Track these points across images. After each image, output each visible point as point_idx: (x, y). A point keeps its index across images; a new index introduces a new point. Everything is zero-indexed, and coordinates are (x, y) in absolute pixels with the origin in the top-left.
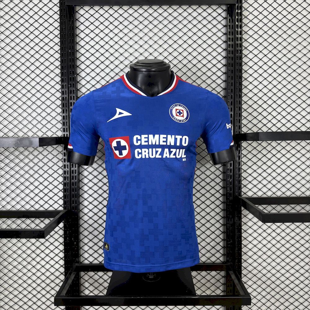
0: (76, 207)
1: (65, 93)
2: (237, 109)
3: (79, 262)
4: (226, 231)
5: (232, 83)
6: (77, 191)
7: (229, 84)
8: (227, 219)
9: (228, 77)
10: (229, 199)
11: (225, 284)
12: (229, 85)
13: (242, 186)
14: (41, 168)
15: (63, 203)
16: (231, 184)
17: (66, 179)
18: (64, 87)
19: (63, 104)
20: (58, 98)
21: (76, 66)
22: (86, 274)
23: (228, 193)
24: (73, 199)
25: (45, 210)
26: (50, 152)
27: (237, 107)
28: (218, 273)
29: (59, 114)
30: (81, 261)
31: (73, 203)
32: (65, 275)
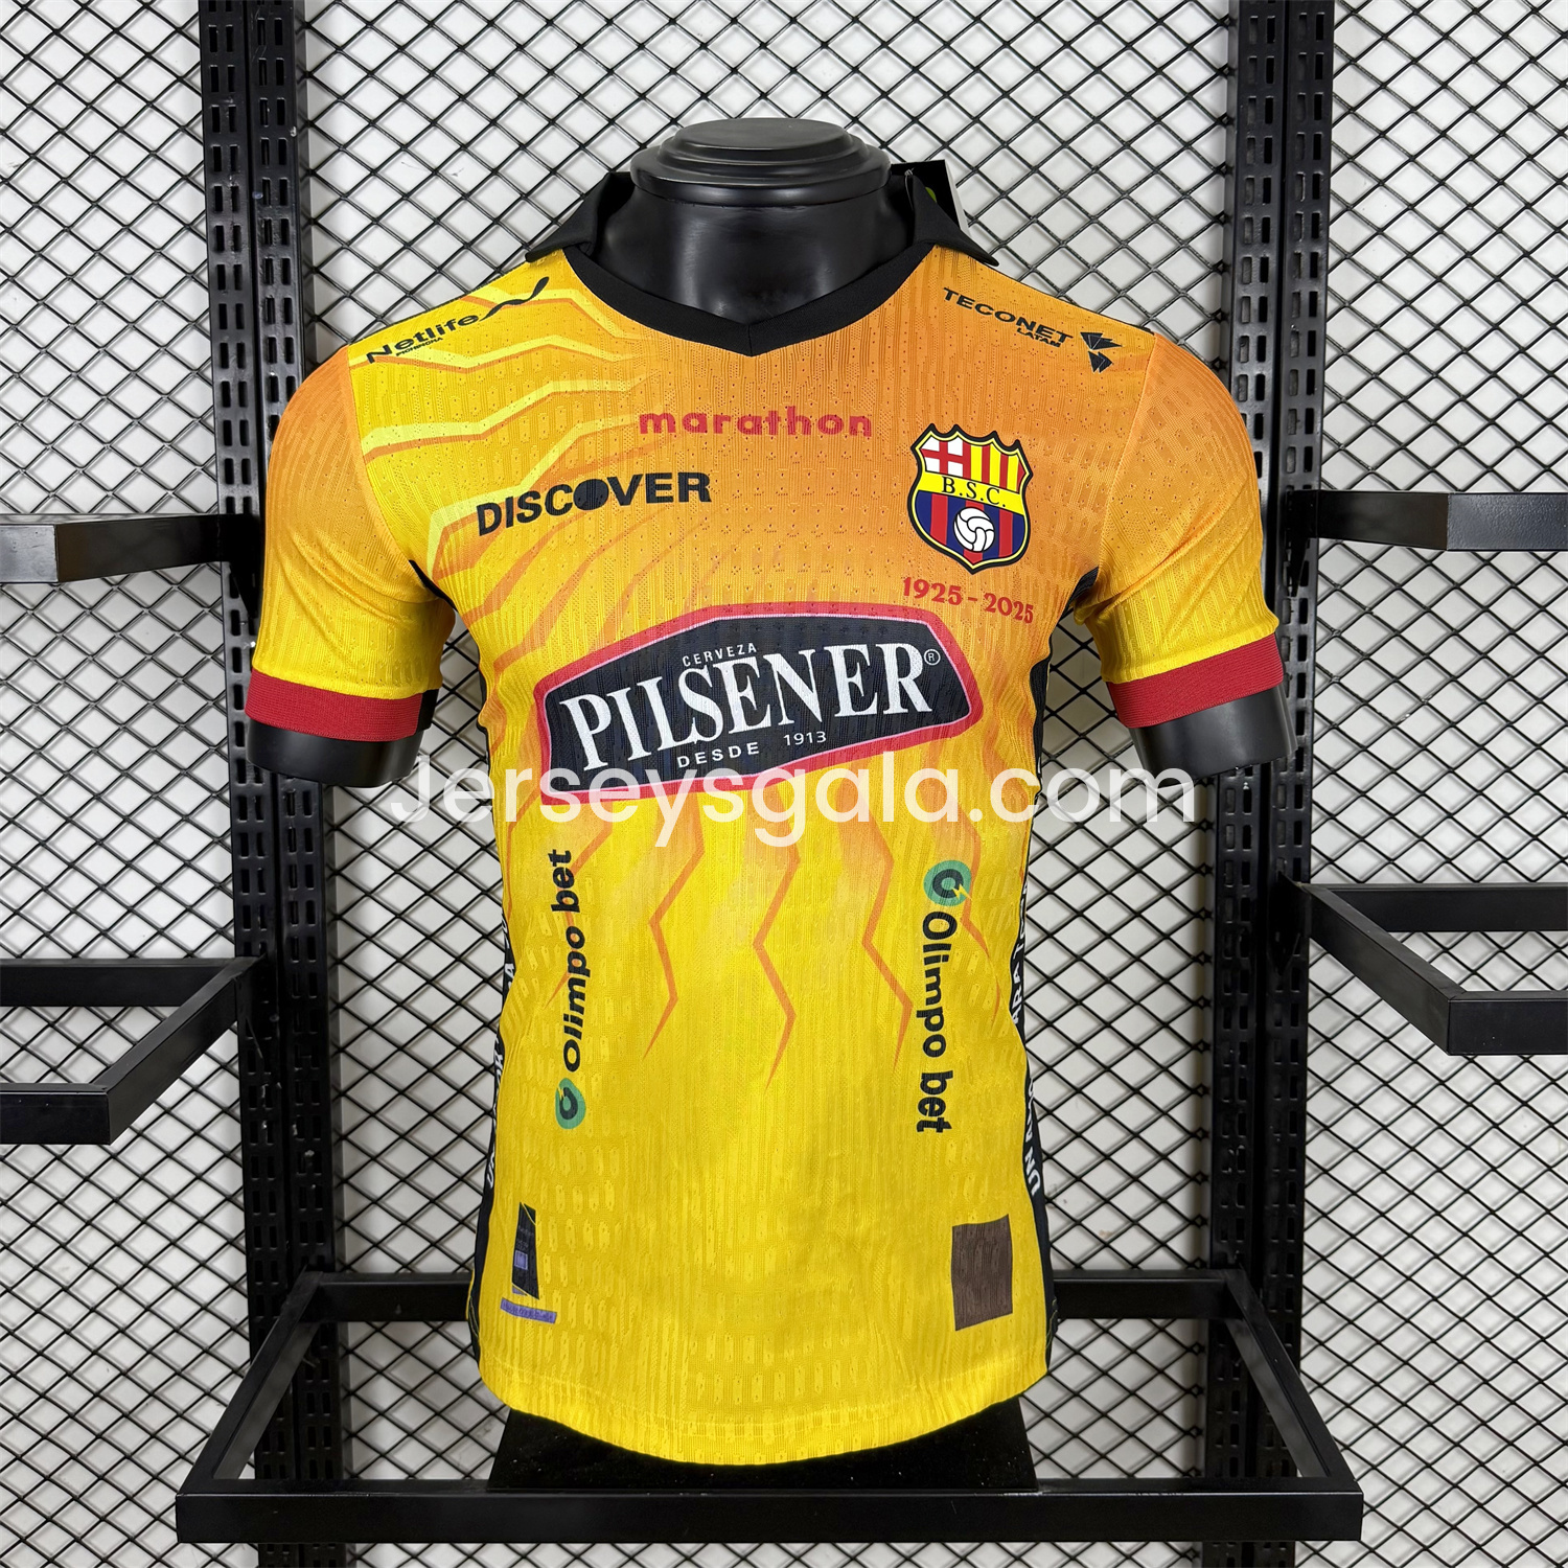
0: (311, 941)
1: (228, 242)
2: (1294, 345)
3: (331, 1264)
4: (1209, 1081)
5: (1267, 182)
6: (315, 844)
7: (1249, 188)
8: (1222, 1012)
9: (1242, 145)
10: (1232, 894)
11: (1201, 1391)
12: (1246, 195)
13: (1316, 816)
14: (95, 704)
15: (231, 917)
16: (1248, 808)
17: (250, 776)
18: (227, 203)
19: (223, 309)
20: (192, 276)
21: (298, 74)
22: (378, 1330)
23: (1229, 860)
24: (290, 893)
25: (124, 956)
26: (150, 610)
27: (1296, 334)
28: (1161, 1330)
29: (198, 373)
30: (349, 1258)
31: (293, 919)
32: (255, 1341)
